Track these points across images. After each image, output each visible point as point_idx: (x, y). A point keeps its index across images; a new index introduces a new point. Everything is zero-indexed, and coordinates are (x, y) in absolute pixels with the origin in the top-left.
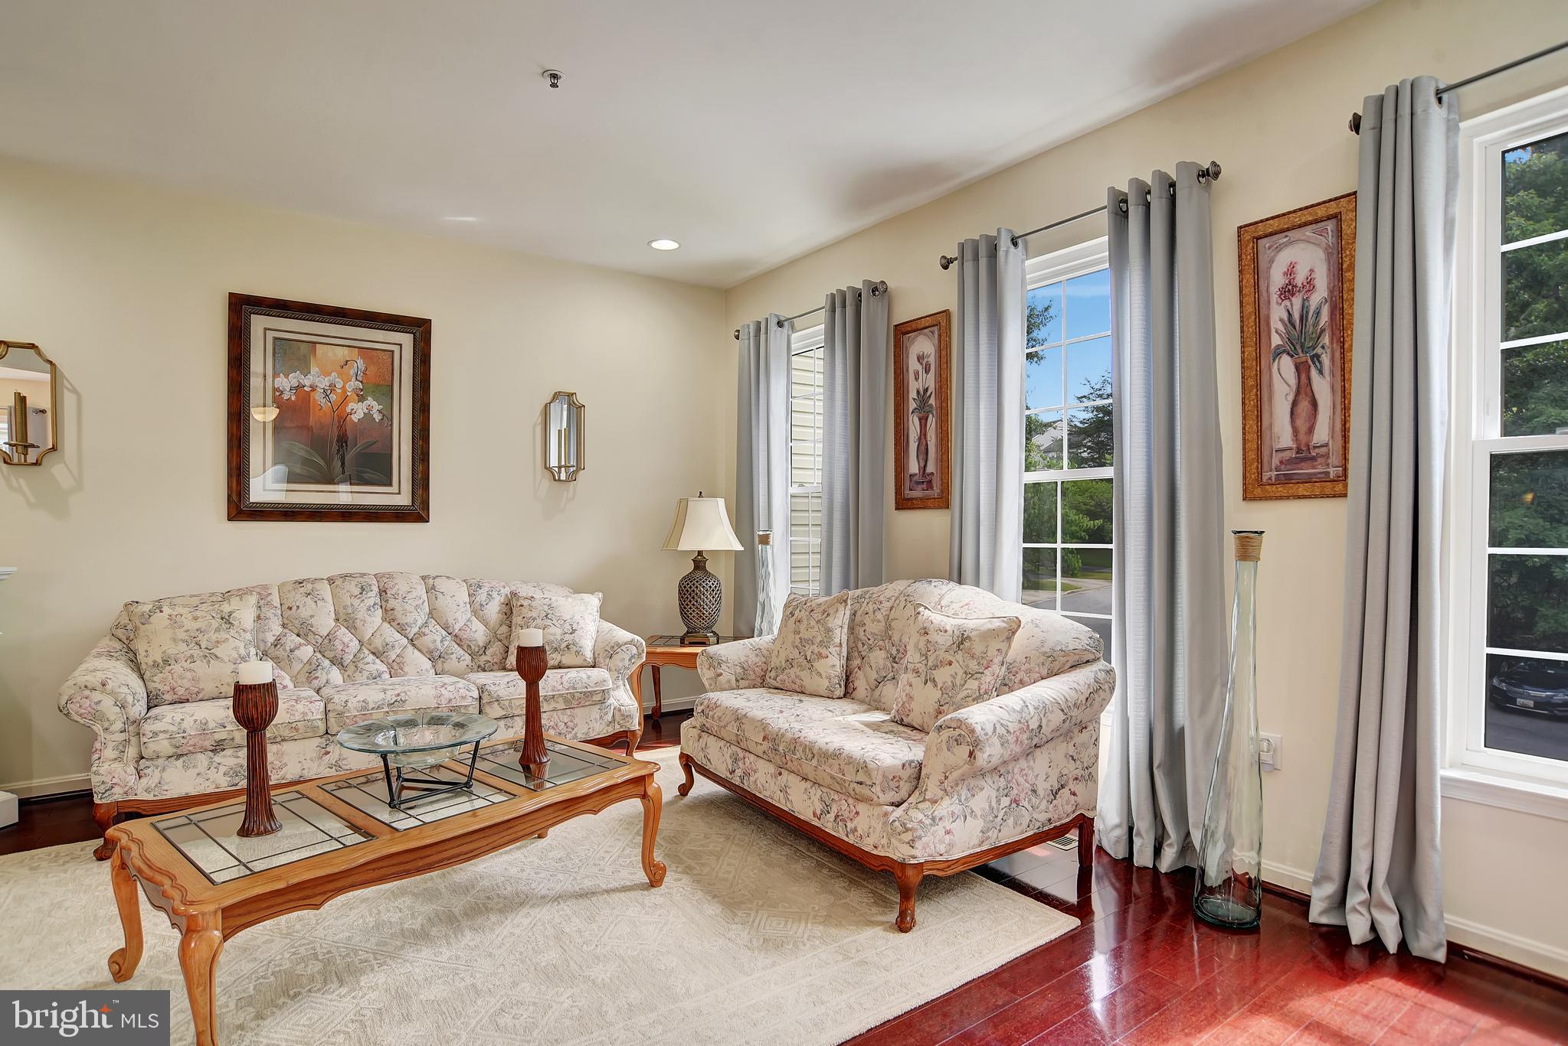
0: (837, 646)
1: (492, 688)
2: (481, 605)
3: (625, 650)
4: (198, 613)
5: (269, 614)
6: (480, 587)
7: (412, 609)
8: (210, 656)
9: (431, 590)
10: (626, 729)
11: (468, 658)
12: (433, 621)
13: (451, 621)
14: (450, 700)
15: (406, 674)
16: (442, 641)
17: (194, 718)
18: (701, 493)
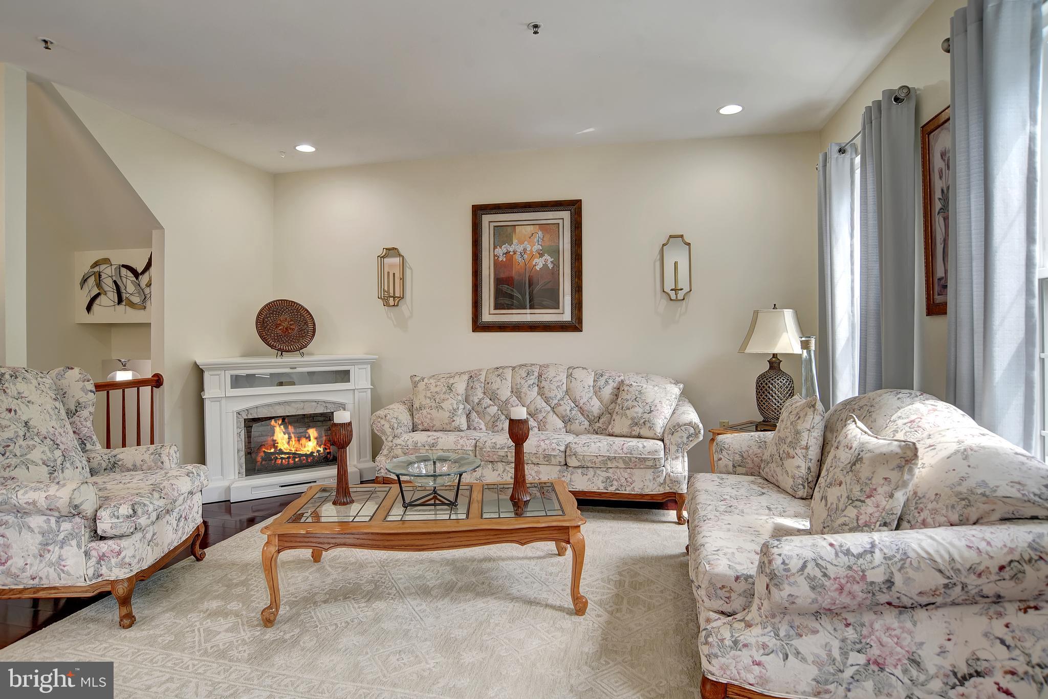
0: (803, 448)
1: (573, 446)
2: (600, 388)
3: (684, 430)
4: (439, 383)
5: (478, 386)
6: (602, 376)
7: (555, 388)
8: (439, 408)
9: (569, 376)
10: (675, 491)
11: (586, 423)
12: (568, 397)
13: (578, 398)
14: (545, 450)
15: (546, 430)
16: (570, 411)
17: (413, 439)
18: (775, 305)
